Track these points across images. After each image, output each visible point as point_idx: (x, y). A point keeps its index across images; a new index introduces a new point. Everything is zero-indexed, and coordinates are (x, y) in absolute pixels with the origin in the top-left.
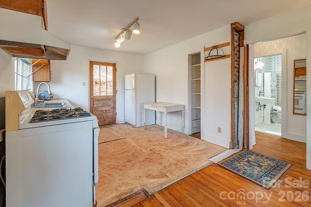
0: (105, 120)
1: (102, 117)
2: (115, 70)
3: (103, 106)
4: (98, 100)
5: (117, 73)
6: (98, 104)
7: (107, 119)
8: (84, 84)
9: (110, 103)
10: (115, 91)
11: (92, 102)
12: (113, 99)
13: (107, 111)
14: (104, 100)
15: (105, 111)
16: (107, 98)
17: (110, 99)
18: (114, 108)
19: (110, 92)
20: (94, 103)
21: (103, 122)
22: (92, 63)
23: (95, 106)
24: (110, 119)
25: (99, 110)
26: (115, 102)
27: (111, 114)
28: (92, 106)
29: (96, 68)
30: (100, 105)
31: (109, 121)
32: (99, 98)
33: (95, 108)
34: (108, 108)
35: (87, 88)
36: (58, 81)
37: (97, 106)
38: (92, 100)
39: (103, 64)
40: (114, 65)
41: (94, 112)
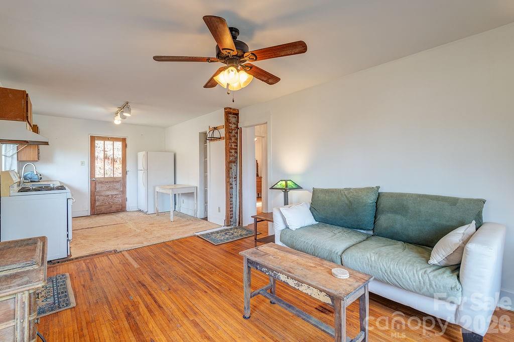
0: (111, 207)
1: (107, 203)
2: (125, 146)
3: (108, 190)
4: (101, 183)
5: (128, 150)
6: (102, 187)
7: (113, 206)
8: (82, 163)
9: (118, 186)
10: (125, 172)
11: (93, 185)
12: (123, 181)
13: (115, 196)
14: (110, 182)
15: (110, 196)
16: (114, 181)
17: (117, 182)
18: (124, 192)
19: (118, 174)
20: (97, 186)
21: (109, 210)
22: (93, 139)
23: (98, 189)
24: (118, 206)
25: (103, 194)
26: (124, 185)
27: (119, 200)
28: (93, 189)
29: (99, 144)
30: (104, 188)
31: (117, 208)
32: (103, 180)
33: (98, 192)
34: (115, 193)
35: (86, 169)
36: (49, 160)
37: (101, 189)
38: (94, 182)
39: (108, 139)
40: (124, 140)
41: (97, 197)
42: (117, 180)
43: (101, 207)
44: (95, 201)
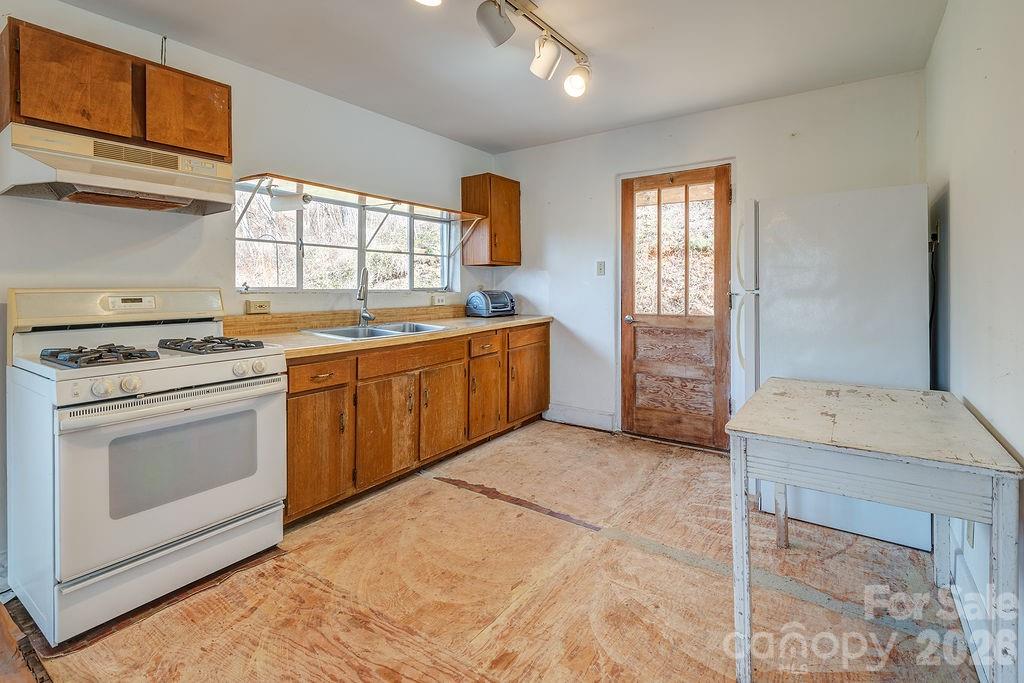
0: (679, 422)
1: (668, 404)
3: (670, 360)
4: (651, 332)
6: (653, 347)
7: (685, 419)
8: (601, 268)
9: (702, 348)
10: (724, 299)
11: (629, 336)
12: (718, 334)
13: (690, 385)
14: (677, 332)
15: (678, 383)
16: (685, 329)
17: (700, 334)
18: (721, 375)
19: (704, 306)
20: (639, 342)
21: (671, 429)
22: (628, 188)
23: (641, 353)
24: (700, 425)
25: (654, 371)
26: (722, 349)
27: (704, 402)
28: (630, 352)
30: (659, 353)
31: (696, 429)
32: (653, 322)
33: (641, 363)
34: (691, 372)
37: (650, 353)
38: (631, 329)
39: (672, 180)
40: (721, 176)
41: (639, 377)
42: (698, 327)
43: (648, 414)
44: (634, 387)
